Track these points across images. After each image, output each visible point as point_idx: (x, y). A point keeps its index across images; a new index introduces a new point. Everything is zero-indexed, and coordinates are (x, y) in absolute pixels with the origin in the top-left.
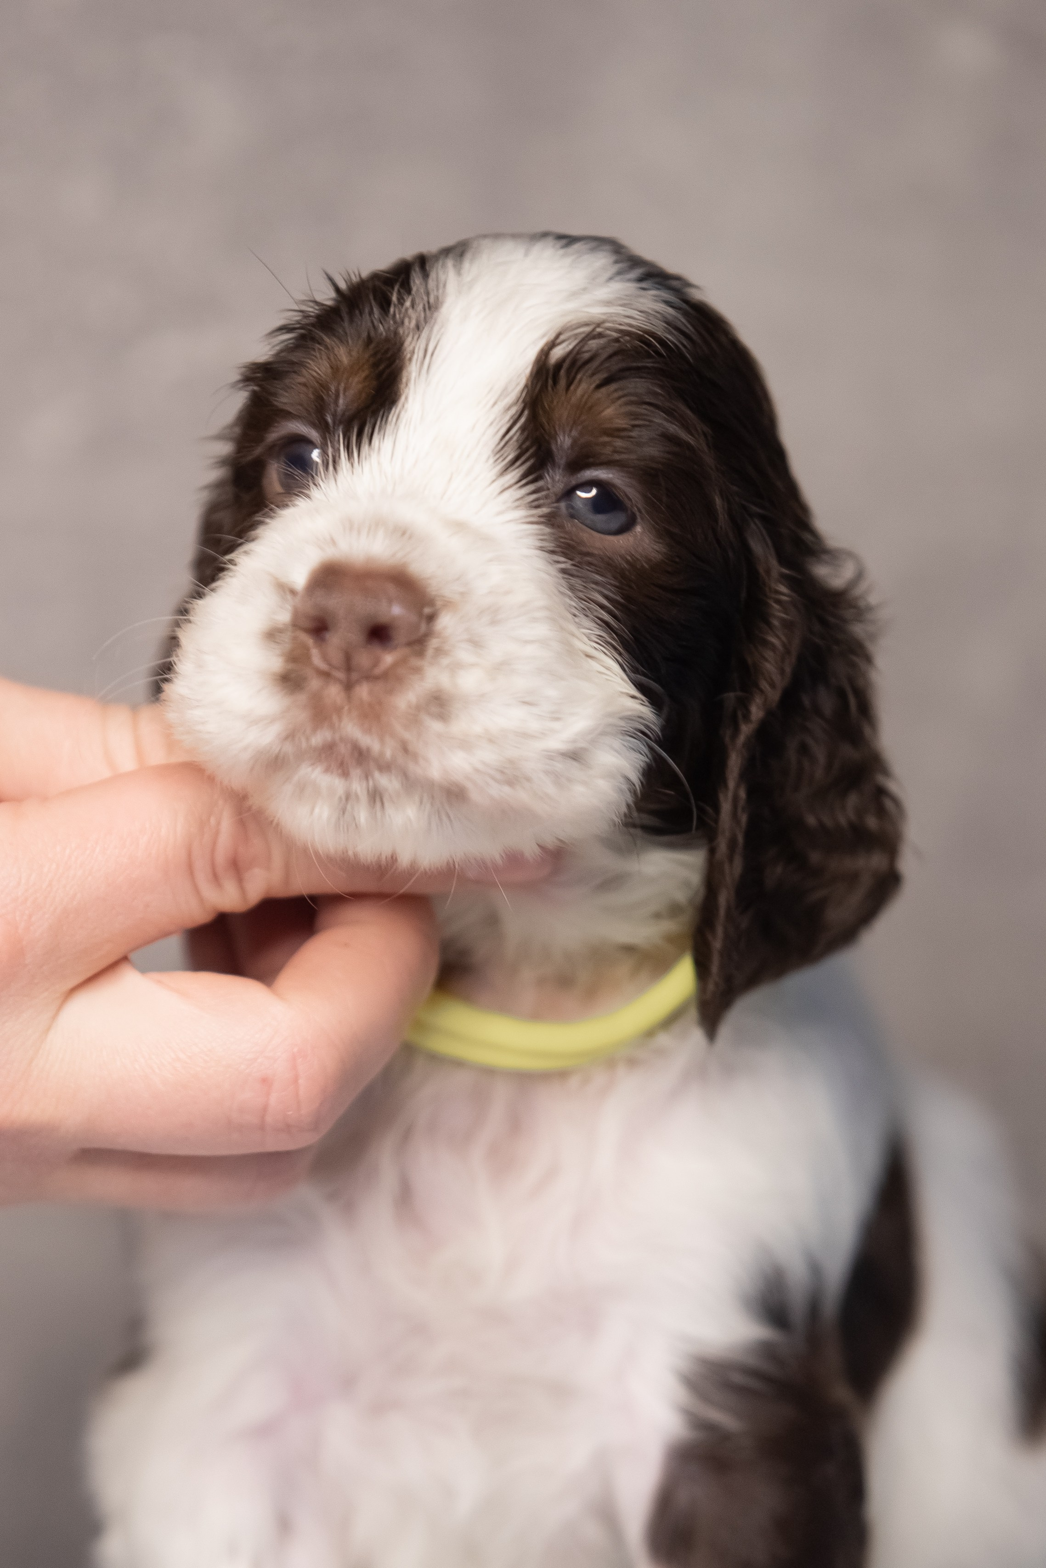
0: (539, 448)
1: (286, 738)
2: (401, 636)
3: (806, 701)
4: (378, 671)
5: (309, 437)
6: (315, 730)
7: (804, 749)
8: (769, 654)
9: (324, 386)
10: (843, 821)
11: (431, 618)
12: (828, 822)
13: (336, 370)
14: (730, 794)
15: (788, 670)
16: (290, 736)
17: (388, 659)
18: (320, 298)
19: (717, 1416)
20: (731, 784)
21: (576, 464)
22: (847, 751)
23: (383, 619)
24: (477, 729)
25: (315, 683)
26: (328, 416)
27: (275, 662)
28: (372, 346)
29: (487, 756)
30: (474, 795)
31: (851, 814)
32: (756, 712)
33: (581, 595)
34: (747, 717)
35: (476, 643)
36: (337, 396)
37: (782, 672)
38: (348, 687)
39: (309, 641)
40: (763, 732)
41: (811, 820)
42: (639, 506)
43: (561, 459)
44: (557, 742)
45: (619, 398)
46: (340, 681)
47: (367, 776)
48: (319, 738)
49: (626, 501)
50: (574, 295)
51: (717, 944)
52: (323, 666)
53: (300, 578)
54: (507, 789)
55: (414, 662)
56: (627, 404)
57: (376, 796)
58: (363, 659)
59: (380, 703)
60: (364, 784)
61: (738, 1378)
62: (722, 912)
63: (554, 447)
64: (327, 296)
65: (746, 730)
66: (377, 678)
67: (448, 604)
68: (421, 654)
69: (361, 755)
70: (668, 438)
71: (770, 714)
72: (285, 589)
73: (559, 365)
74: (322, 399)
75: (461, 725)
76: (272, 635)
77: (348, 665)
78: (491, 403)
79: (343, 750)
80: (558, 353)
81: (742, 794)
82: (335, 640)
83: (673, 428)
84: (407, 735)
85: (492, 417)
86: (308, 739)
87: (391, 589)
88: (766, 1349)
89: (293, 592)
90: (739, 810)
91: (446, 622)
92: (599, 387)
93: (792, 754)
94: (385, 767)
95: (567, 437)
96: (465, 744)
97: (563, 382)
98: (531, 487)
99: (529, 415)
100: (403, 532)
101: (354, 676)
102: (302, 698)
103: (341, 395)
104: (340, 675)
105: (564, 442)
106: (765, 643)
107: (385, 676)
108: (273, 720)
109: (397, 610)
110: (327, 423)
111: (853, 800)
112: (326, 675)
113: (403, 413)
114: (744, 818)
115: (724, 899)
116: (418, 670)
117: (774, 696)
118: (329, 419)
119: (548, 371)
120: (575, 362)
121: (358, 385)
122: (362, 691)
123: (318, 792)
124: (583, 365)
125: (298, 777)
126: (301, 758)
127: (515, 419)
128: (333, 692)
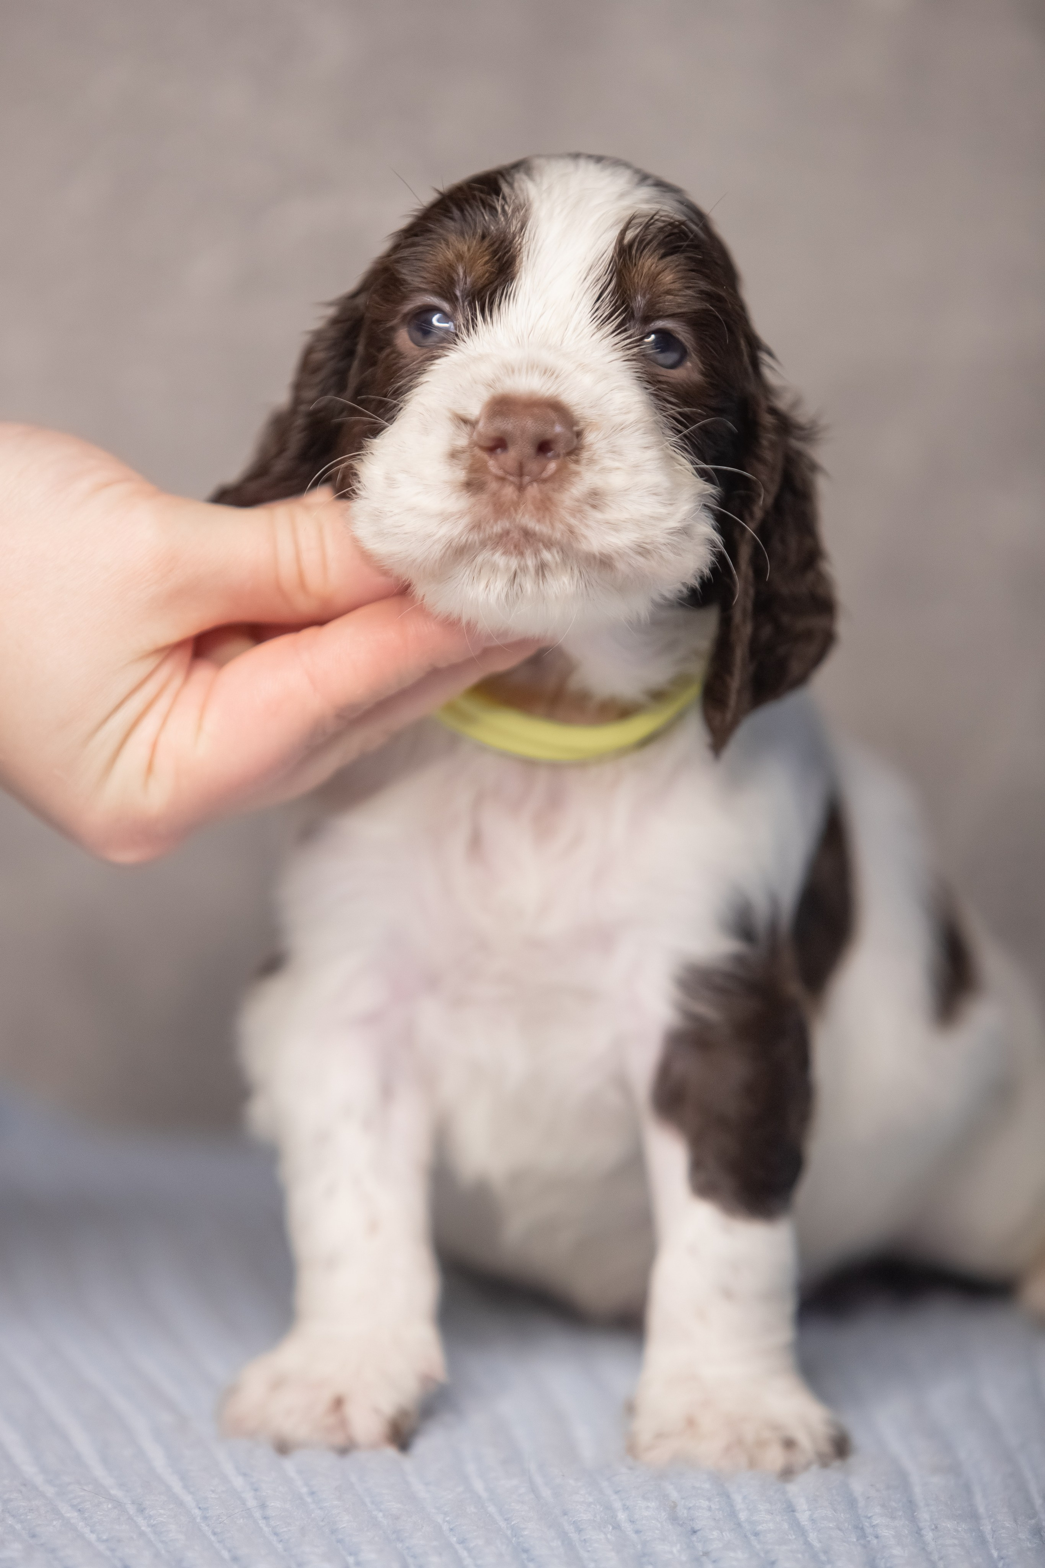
0: (624, 307)
1: (473, 527)
2: (561, 448)
4: (545, 475)
5: (441, 307)
6: (496, 521)
8: (762, 467)
9: (451, 266)
11: (579, 434)
16: (477, 526)
17: (552, 466)
19: (701, 1009)
20: (743, 566)
21: (647, 319)
23: (548, 436)
24: (625, 515)
25: (494, 485)
26: (456, 289)
27: (459, 474)
28: (487, 240)
30: (621, 566)
34: (751, 516)
35: (615, 451)
36: (465, 276)
37: (772, 480)
38: (521, 488)
39: (485, 456)
42: (692, 346)
43: (639, 314)
44: (673, 523)
45: (676, 267)
46: (512, 483)
47: (537, 552)
48: (499, 527)
49: (681, 342)
50: (622, 196)
51: (735, 685)
52: (500, 473)
53: (475, 409)
54: (641, 559)
55: (573, 467)
56: (678, 272)
57: (539, 570)
58: (533, 466)
59: (549, 499)
60: (534, 559)
61: (717, 981)
62: (739, 661)
63: (633, 306)
66: (545, 481)
67: (590, 425)
68: (577, 461)
69: (527, 534)
72: (460, 420)
73: (631, 245)
74: (451, 277)
75: (613, 514)
76: (453, 455)
77: (521, 471)
78: (584, 274)
79: (515, 535)
80: (630, 235)
82: (510, 457)
84: (573, 521)
85: (586, 286)
86: (492, 527)
87: (553, 415)
90: (749, 586)
91: (590, 438)
92: (662, 258)
94: (549, 544)
95: (643, 298)
96: (615, 527)
97: (636, 257)
98: (624, 335)
99: (616, 279)
100: (548, 372)
101: (527, 479)
102: (484, 497)
103: (468, 276)
104: (514, 479)
105: (640, 302)
106: (759, 458)
107: (551, 479)
108: (462, 514)
109: (558, 429)
110: (458, 298)
112: (502, 479)
113: (519, 287)
115: (740, 652)
116: (576, 474)
118: (460, 295)
119: (625, 248)
120: (641, 243)
121: (481, 268)
122: (533, 491)
123: (494, 568)
124: (648, 244)
125: (479, 559)
126: (483, 544)
127: (605, 287)
128: (509, 492)
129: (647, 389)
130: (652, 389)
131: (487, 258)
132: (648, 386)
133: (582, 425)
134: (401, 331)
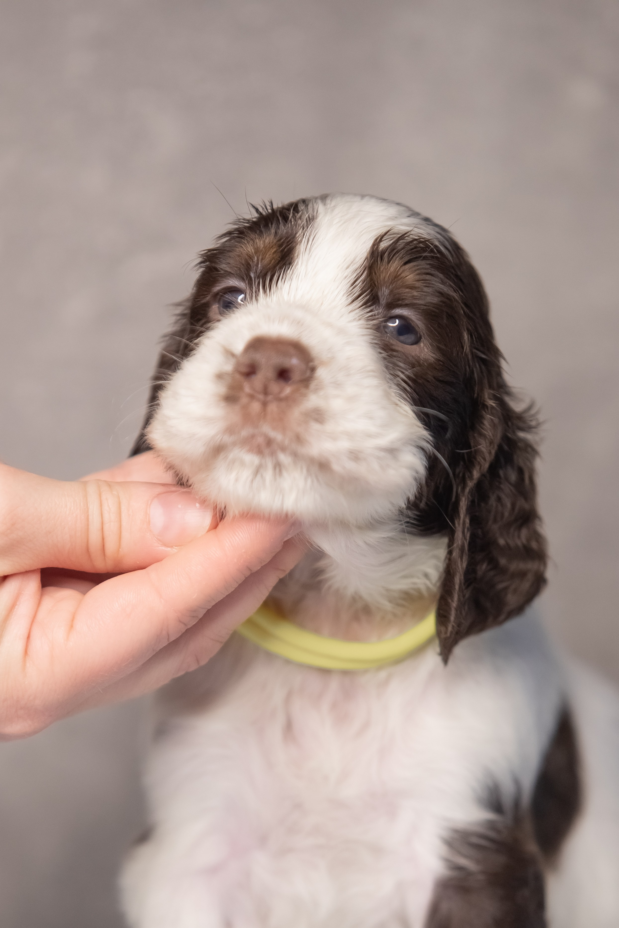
0: (371, 291)
1: (226, 432)
2: (296, 376)
3: (501, 473)
4: (283, 395)
5: (239, 287)
6: (244, 427)
7: (499, 499)
8: (482, 441)
9: (251, 258)
10: (519, 543)
11: (313, 370)
12: (511, 543)
13: (257, 251)
14: (461, 521)
15: (493, 452)
16: (230, 430)
17: (288, 390)
18: (248, 217)
19: (463, 862)
20: (462, 516)
21: (390, 306)
22: (521, 503)
23: (287, 367)
24: (342, 429)
25: (245, 401)
26: (252, 273)
27: (222, 389)
28: (278, 237)
29: (344, 445)
30: (336, 467)
31: (524, 540)
32: (476, 474)
33: (392, 372)
34: (471, 478)
35: (338, 385)
36: (258, 263)
37: (490, 453)
38: (265, 404)
39: (242, 379)
40: (479, 485)
41: (502, 542)
42: (424, 332)
43: (383, 301)
44: (384, 442)
45: (416, 270)
46: (260, 400)
47: (274, 455)
48: (245, 433)
49: (417, 328)
51: (454, 604)
52: (250, 392)
53: (239, 346)
54: (354, 465)
55: (303, 390)
56: (418, 274)
57: (278, 467)
58: (274, 387)
59: (284, 415)
60: (273, 459)
61: (475, 840)
62: (457, 587)
63: (380, 294)
64: (253, 216)
65: (470, 484)
66: (281, 400)
67: (323, 363)
68: (307, 386)
69: (269, 442)
70: (441, 294)
71: (483, 475)
72: (229, 353)
73: (383, 252)
74: (249, 264)
75: (329, 427)
76: (220, 376)
77: (266, 391)
78: (346, 266)
79: (260, 440)
80: (383, 245)
81: (468, 521)
82: (258, 380)
83: (445, 289)
84: (299, 430)
85: (346, 274)
86: (240, 432)
87: (292, 351)
88: (491, 825)
89: (233, 355)
90: (466, 530)
91: (321, 373)
92: (406, 263)
93: (493, 501)
94: (283, 449)
95: (387, 289)
96: (334, 437)
97: (386, 259)
98: (368, 309)
99: (367, 273)
100: (299, 323)
101: (270, 398)
102: (237, 408)
103: (260, 263)
104: (261, 397)
105: (384, 293)
106: (481, 434)
107: (286, 399)
108: (218, 420)
109: (296, 362)
110: (251, 278)
111: (524, 532)
112: (252, 397)
113: (295, 270)
114: (468, 536)
115: (458, 579)
116: (304, 395)
117: (486, 466)
118: (252, 275)
119: (378, 253)
120: (393, 250)
121: (269, 257)
122: (273, 407)
123: (243, 464)
124: (397, 252)
125: (231, 456)
126: (234, 444)
127: (358, 277)
128: (256, 407)
129: (381, 353)
130: (385, 354)
131: (275, 249)
132: (382, 351)
133: (316, 363)
134: (213, 307)
